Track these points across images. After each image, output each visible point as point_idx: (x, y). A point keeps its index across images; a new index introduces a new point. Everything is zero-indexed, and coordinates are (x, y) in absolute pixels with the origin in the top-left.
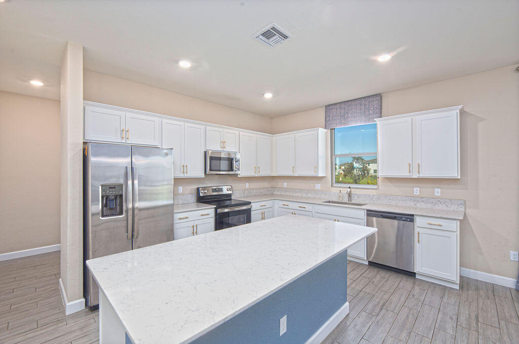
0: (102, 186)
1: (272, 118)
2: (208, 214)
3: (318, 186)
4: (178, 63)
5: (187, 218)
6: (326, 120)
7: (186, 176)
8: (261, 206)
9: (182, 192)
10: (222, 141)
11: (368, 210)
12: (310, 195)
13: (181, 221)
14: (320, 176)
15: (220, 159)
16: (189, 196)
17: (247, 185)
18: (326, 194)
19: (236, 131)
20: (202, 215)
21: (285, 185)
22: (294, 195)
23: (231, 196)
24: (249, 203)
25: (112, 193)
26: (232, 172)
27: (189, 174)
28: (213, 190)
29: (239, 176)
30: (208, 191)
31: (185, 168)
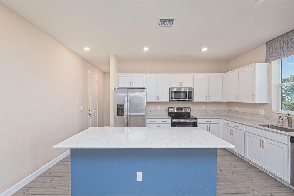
0: (118, 104)
1: (228, 61)
2: (167, 122)
3: (262, 111)
4: (143, 49)
5: (155, 122)
6: (266, 55)
7: (159, 101)
8: (207, 122)
9: (160, 109)
10: (180, 81)
11: (292, 137)
12: (255, 118)
13: (151, 123)
14: (257, 102)
15: (180, 92)
16: (164, 111)
17: (204, 108)
18: (268, 119)
19: (191, 75)
20: (163, 121)
21: (237, 109)
22: (243, 117)
23: (190, 114)
24: (196, 119)
25: (121, 107)
26: (187, 100)
27: (161, 100)
28: (177, 109)
29: (193, 102)
30: (174, 109)
31: (158, 97)
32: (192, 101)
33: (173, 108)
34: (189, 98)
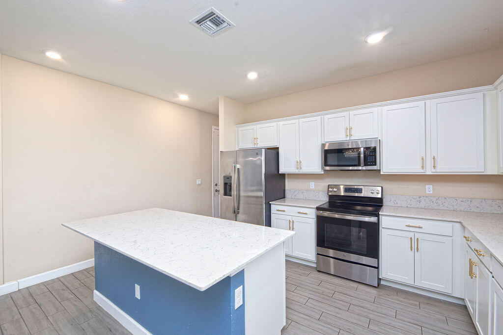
2: (306, 214)
5: (284, 211)
10: (347, 126)
13: (278, 212)
16: (321, 193)
19: (373, 109)
20: (299, 213)
23: (382, 202)
26: (360, 168)
27: (305, 170)
28: (347, 190)
29: (382, 173)
30: (339, 189)
31: (299, 164)
32: (380, 170)
33: (337, 186)
34: (365, 165)
